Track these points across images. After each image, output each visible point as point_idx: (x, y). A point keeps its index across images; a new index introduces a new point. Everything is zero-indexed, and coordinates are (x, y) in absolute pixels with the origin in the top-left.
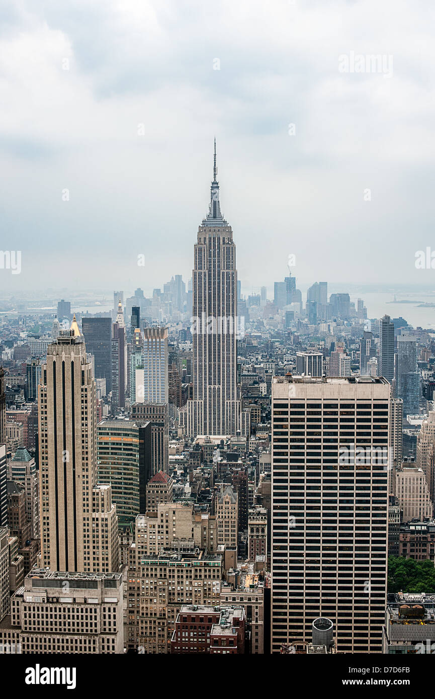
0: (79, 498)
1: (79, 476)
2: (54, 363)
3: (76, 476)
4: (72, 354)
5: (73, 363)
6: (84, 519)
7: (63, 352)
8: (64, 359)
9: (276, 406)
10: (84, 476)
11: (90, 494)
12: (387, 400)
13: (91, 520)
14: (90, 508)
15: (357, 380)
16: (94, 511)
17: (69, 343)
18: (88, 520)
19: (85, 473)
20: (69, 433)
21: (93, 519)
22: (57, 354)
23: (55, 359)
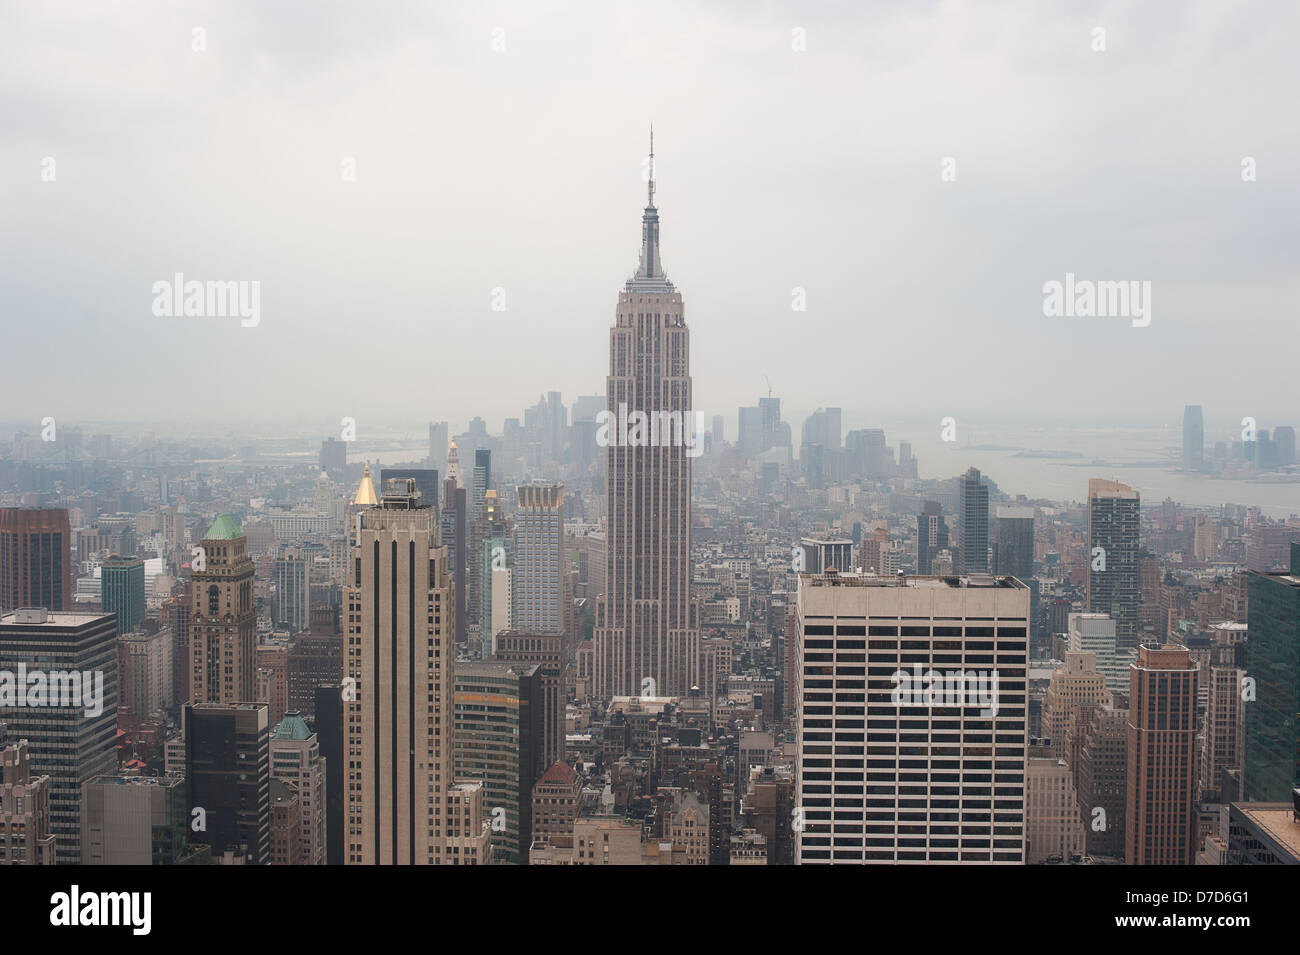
0: (421, 807)
1: (421, 765)
2: (377, 544)
3: (417, 766)
4: (412, 526)
5: (412, 544)
6: (431, 850)
7: (394, 524)
8: (395, 538)
9: (809, 630)
10: (431, 765)
11: (443, 800)
12: (1024, 619)
13: (443, 850)
14: (443, 828)
15: (965, 581)
16: (450, 833)
17: (405, 506)
18: (438, 851)
19: (433, 760)
20: (403, 681)
21: (449, 850)
22: (383, 528)
23: (377, 537)
